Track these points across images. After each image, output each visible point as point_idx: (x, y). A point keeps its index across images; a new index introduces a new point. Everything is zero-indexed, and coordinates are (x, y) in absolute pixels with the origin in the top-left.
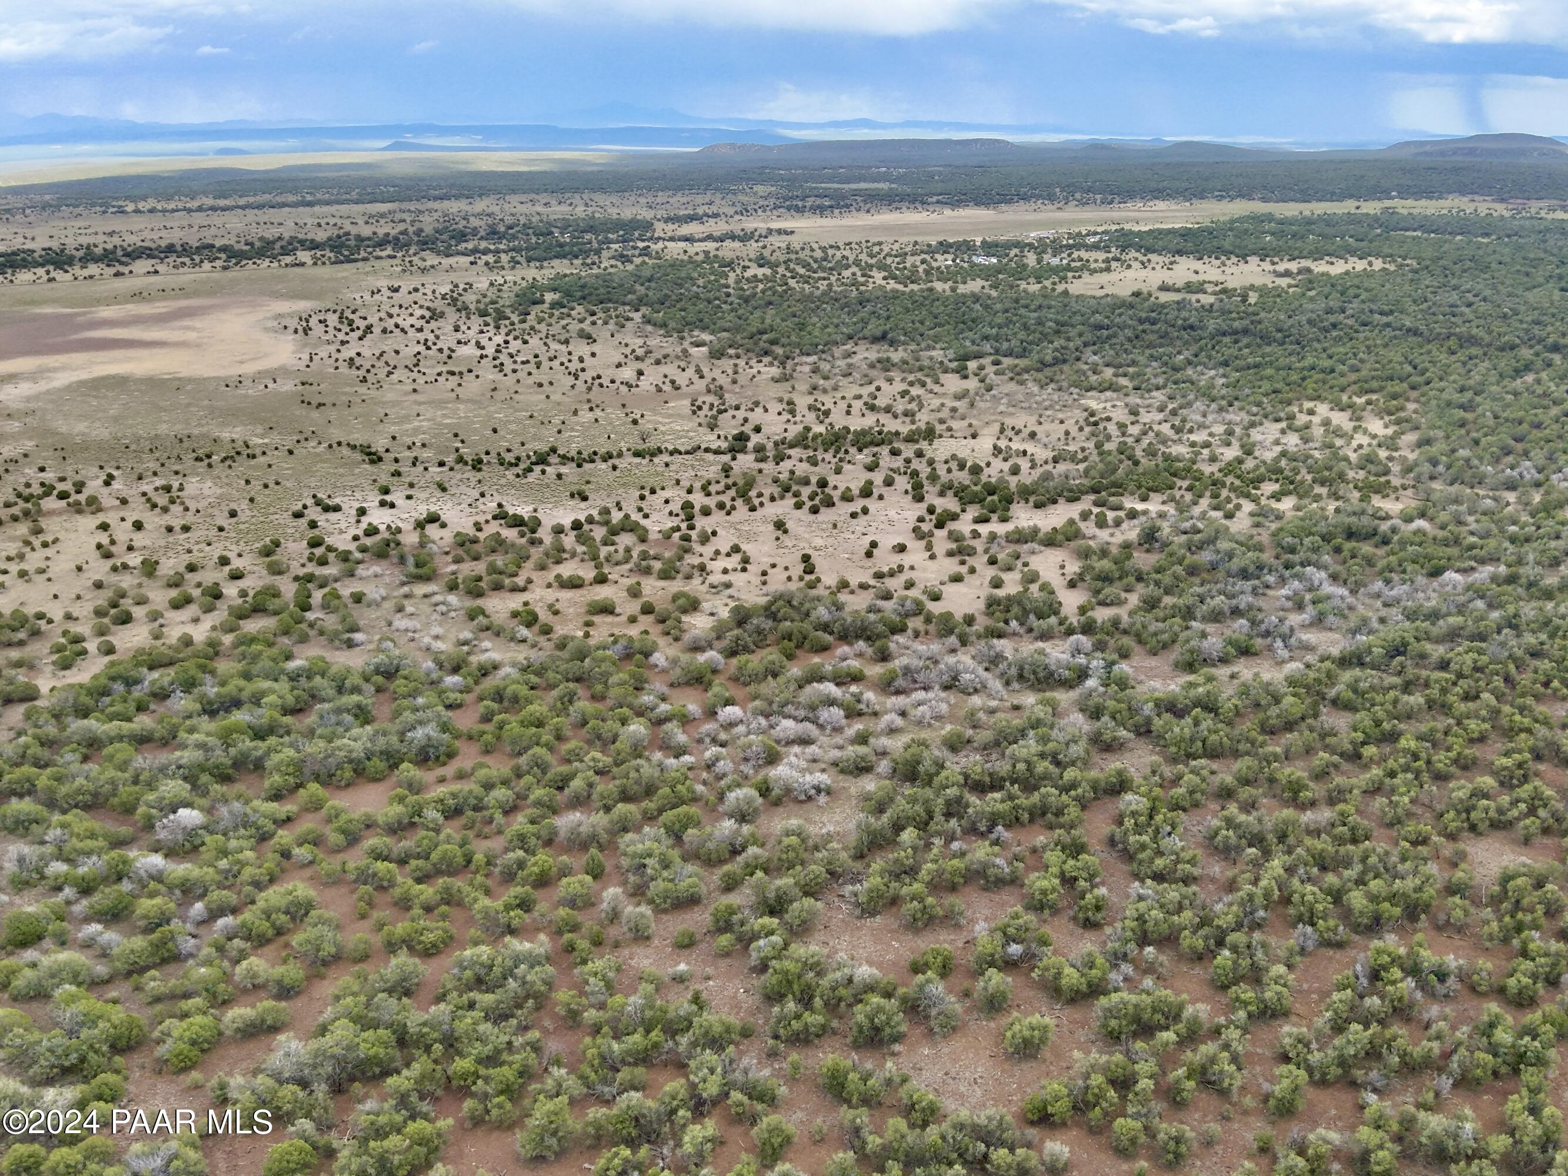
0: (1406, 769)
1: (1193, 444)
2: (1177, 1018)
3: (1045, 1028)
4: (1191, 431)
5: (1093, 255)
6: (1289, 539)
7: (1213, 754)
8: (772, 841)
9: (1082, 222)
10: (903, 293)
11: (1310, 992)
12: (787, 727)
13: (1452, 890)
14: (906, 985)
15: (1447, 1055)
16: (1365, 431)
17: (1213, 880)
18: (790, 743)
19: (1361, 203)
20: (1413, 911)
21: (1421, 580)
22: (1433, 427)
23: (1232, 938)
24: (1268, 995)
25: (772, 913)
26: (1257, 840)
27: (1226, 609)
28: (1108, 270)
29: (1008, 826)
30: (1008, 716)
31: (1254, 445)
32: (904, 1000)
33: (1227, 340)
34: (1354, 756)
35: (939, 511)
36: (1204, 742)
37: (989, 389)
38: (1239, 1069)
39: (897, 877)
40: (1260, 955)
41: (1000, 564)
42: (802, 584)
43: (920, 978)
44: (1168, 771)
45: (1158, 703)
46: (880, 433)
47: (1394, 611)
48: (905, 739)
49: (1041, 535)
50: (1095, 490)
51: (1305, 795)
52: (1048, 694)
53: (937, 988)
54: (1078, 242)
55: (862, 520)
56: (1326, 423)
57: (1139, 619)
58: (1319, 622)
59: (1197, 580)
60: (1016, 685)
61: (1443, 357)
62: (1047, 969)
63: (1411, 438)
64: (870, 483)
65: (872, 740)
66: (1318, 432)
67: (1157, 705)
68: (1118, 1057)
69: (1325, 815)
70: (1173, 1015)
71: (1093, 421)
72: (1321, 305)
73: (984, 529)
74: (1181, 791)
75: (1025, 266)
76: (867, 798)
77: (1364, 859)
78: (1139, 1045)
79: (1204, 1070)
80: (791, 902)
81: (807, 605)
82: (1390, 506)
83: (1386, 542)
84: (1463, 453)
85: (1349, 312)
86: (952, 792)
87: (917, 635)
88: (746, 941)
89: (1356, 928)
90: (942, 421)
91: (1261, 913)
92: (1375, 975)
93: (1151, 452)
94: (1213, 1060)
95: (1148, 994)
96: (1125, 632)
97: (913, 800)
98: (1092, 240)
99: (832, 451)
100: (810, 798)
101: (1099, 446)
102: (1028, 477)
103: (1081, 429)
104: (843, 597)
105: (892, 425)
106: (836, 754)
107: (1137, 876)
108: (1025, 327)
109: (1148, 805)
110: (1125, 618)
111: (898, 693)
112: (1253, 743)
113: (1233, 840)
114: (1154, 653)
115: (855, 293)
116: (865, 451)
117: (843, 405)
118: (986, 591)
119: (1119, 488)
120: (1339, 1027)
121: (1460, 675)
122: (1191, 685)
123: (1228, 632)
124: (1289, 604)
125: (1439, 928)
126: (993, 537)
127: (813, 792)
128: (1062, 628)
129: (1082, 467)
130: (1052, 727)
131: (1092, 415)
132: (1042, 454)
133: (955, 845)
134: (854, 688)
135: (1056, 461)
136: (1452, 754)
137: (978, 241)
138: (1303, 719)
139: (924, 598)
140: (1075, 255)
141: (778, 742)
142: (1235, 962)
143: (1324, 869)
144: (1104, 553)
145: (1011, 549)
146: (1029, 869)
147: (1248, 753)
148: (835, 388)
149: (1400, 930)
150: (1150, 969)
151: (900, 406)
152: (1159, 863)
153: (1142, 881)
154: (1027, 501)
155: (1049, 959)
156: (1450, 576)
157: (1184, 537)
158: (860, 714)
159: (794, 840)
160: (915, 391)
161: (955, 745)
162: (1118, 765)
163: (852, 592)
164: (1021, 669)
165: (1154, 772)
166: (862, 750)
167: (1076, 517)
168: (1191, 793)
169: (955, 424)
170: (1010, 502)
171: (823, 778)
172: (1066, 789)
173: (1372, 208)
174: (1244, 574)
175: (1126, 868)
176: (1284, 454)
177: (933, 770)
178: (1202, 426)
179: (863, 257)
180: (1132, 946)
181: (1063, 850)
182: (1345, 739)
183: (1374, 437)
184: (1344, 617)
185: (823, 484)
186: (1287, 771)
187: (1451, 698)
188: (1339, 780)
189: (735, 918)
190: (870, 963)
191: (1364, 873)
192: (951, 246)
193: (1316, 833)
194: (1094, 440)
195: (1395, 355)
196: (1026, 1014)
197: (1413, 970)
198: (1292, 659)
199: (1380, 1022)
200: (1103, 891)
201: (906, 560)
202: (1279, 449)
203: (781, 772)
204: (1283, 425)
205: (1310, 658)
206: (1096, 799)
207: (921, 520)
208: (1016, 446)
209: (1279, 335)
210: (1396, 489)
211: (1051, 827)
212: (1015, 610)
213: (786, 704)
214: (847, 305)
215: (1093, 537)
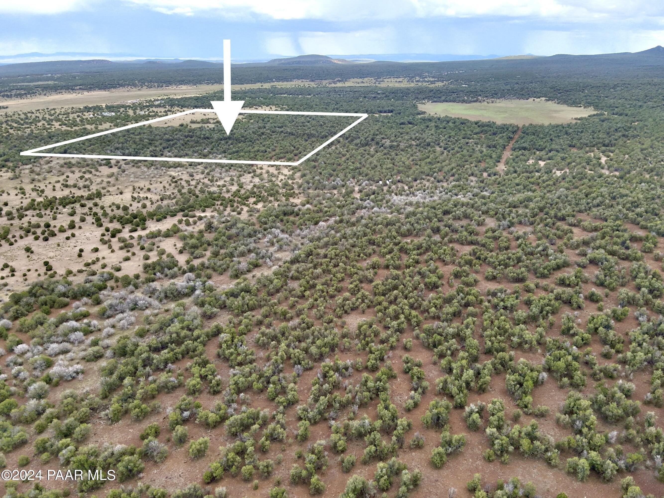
0: (320, 297)
1: (219, 186)
2: (258, 418)
3: (206, 442)
4: (217, 181)
5: (159, 110)
6: (264, 219)
7: (252, 309)
8: (59, 403)
9: (151, 95)
10: (71, 131)
11: (304, 390)
12: (54, 347)
13: (344, 336)
14: (140, 447)
15: (354, 398)
16: (282, 174)
17: (261, 358)
18: (57, 354)
19: (263, 84)
20: (333, 348)
21: (312, 227)
22: (305, 170)
23: (272, 379)
24: (289, 396)
25: (66, 436)
26: (274, 338)
27: (246, 250)
28: (167, 115)
29: (173, 363)
30: (164, 315)
31: (243, 184)
32: (140, 453)
33: (223, 142)
34: (302, 296)
35: (111, 230)
36: (247, 305)
37: (124, 171)
38: (285, 429)
39: (126, 401)
40: (283, 382)
41: (146, 249)
42: (47, 276)
43: (146, 441)
44: (236, 320)
45: (226, 294)
46: (73, 197)
47: (305, 239)
48: (117, 338)
49: (162, 233)
50: (182, 210)
51: (289, 315)
52: (180, 301)
53: (154, 442)
54: (151, 104)
55: (73, 240)
56: (268, 172)
57: (212, 261)
58: (280, 249)
59: (232, 241)
60: (165, 301)
61: (304, 143)
62: (201, 417)
63: (298, 174)
64: (73, 222)
65: (100, 343)
66: (265, 176)
67: (226, 295)
68: (238, 443)
69: (296, 321)
70: (255, 418)
71: (174, 181)
72: (256, 126)
73: (135, 234)
74: (242, 327)
75: (129, 116)
76: (103, 369)
77: (313, 334)
78: (245, 434)
79: (272, 435)
80: (75, 428)
81: (52, 286)
82: (297, 201)
83: (298, 215)
84: (317, 178)
85: (267, 128)
86: (144, 356)
87: (112, 289)
88: (56, 453)
89: (315, 360)
90: (104, 188)
91: (281, 366)
92: (325, 376)
93: (202, 191)
94: (274, 430)
95: (245, 412)
96: (208, 268)
97: (126, 364)
98: (157, 103)
99: (49, 209)
100: (74, 378)
101: (179, 191)
102: (151, 208)
103: (170, 185)
104: (71, 278)
105: (78, 193)
106: (82, 354)
107: (232, 367)
108: (135, 142)
109: (231, 336)
110: (207, 263)
111: (109, 317)
112: (266, 301)
113: (266, 341)
114: (221, 274)
115: (46, 133)
116: (67, 207)
117: (50, 187)
118: (142, 262)
119: (192, 208)
120: (316, 400)
121: (331, 259)
122: (239, 283)
123: (248, 260)
124: (269, 244)
125: (342, 351)
126: (140, 237)
127: (74, 375)
128: (181, 272)
129: (174, 201)
130: (184, 315)
131: (174, 178)
132: (155, 198)
133: (151, 378)
134: (85, 321)
135: (162, 200)
136: (334, 288)
137: (104, 105)
138: (282, 287)
139: (112, 271)
140: (151, 110)
141: (51, 356)
142: (275, 388)
143: (300, 341)
144: (192, 236)
145: (150, 241)
146: (186, 378)
147: (265, 305)
148: (45, 179)
149: (330, 356)
150: (243, 402)
151: (81, 183)
152: (239, 358)
153: (234, 368)
154: (153, 219)
155: (202, 413)
156: (321, 223)
157: (223, 225)
158: (91, 332)
159: (70, 400)
160: (87, 176)
161: (142, 334)
162: (215, 323)
163: (75, 275)
164: (166, 293)
165: (230, 322)
166: (96, 348)
167: (176, 223)
168: (246, 326)
169: (110, 189)
170: (145, 220)
171: (79, 367)
172: (196, 339)
173: (267, 86)
174: (250, 236)
175: (227, 365)
176: (255, 186)
177: (133, 348)
178: (221, 178)
179: (47, 116)
180: (235, 395)
181: (199, 366)
182: (298, 291)
183: (286, 175)
184: (289, 245)
185: (48, 226)
186: (280, 308)
187: (330, 267)
188: (299, 307)
189: (47, 445)
190: (121, 443)
191: (314, 339)
192: (90, 108)
193: (295, 329)
194: (177, 189)
195: (286, 143)
196: (196, 439)
197: (337, 370)
198: (274, 265)
199: (330, 393)
200: (219, 377)
201: (100, 255)
202: (252, 184)
203: (55, 370)
204: (252, 174)
205: (280, 263)
206: (209, 340)
207: (103, 235)
208: (142, 195)
209: (243, 139)
210: (297, 195)
211: (192, 358)
212: (158, 268)
213: (51, 336)
214: (42, 139)
215: (186, 230)
